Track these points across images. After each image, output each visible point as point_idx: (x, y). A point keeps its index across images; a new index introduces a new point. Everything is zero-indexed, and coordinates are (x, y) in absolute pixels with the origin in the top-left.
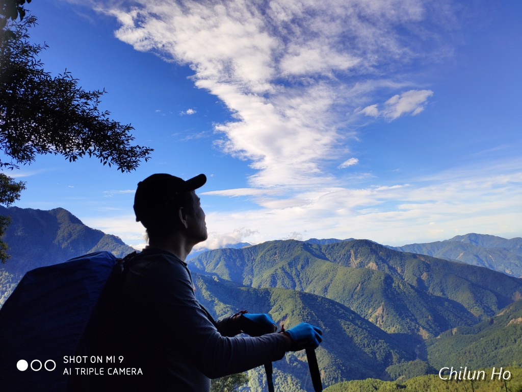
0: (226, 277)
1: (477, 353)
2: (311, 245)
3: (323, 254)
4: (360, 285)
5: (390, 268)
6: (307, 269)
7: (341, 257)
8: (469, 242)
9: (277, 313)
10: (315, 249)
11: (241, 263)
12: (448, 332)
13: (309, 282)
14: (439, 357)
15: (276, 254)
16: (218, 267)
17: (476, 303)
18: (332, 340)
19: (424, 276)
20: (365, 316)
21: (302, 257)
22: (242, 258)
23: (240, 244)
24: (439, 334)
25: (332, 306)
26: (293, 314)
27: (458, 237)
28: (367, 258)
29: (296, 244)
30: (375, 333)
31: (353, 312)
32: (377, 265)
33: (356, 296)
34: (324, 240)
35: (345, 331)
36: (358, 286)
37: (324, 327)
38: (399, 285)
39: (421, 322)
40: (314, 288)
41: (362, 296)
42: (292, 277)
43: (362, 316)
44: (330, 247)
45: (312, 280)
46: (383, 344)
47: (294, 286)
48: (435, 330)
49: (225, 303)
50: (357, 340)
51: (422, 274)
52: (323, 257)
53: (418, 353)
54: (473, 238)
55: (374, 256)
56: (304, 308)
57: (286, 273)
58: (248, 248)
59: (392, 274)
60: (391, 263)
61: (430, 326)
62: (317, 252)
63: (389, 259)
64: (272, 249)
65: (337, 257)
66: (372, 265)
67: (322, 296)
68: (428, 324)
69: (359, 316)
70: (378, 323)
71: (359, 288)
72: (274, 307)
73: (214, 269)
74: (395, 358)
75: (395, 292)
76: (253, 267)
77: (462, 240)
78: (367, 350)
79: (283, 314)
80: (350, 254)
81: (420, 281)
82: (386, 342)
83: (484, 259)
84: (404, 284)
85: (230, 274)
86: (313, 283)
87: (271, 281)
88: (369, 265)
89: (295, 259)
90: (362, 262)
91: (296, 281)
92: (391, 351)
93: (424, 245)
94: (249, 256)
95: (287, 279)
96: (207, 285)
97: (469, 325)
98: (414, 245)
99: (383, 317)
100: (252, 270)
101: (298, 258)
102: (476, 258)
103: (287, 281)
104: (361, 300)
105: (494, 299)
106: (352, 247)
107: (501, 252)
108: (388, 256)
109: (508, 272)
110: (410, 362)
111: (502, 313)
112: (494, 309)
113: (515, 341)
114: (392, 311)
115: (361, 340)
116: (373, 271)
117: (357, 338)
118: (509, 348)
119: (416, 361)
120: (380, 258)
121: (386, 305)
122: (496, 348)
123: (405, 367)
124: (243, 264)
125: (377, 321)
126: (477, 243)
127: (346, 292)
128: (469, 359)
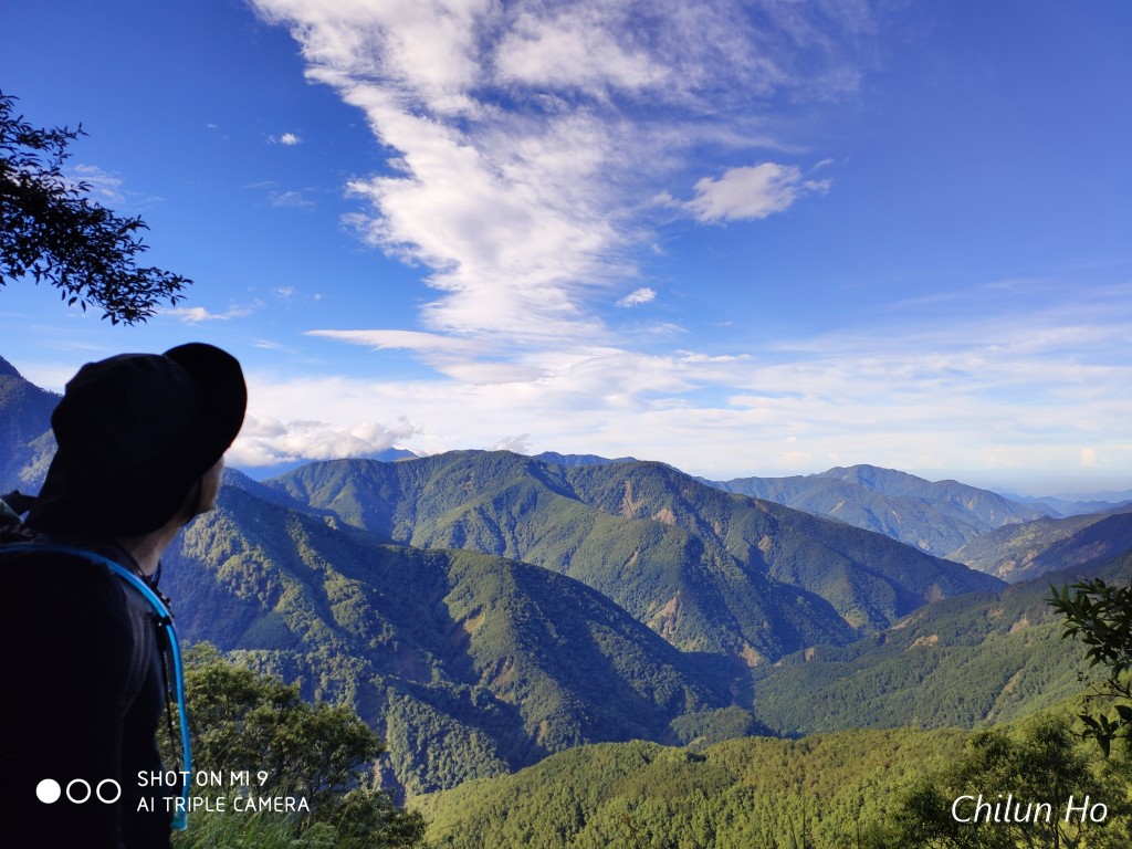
0: (355, 521)
1: (847, 699)
2: (545, 465)
3: (569, 485)
4: (636, 553)
5: (701, 523)
6: (532, 514)
7: (605, 495)
8: (856, 481)
9: (460, 602)
10: (554, 474)
11: (390, 492)
12: (797, 654)
13: (533, 542)
14: (776, 702)
15: (468, 478)
16: (338, 497)
17: (856, 602)
18: (570, 662)
19: (764, 544)
20: (640, 617)
21: (524, 490)
22: (394, 483)
23: (392, 451)
24: (780, 658)
25: (577, 593)
26: (494, 607)
27: (837, 469)
28: (656, 499)
29: (513, 460)
30: (655, 649)
31: (618, 608)
32: (676, 515)
33: (626, 576)
34: (573, 458)
35: (597, 644)
36: (632, 556)
37: (555, 636)
38: (713, 560)
39: (747, 634)
40: (542, 556)
41: (639, 575)
42: (499, 529)
43: (635, 617)
44: (585, 472)
45: (540, 539)
46: (669, 674)
47: (502, 547)
48: (773, 650)
49: (348, 576)
50: (620, 663)
51: (761, 539)
52: (568, 493)
53: (735, 692)
54: (866, 474)
55: (671, 497)
56: (518, 595)
57: (488, 520)
58: (409, 463)
59: (702, 534)
60: (703, 513)
61: (764, 641)
62: (557, 481)
63: (700, 504)
64: (461, 468)
65: (596, 493)
66: (666, 515)
67: (559, 571)
68: (760, 637)
69: (628, 615)
70: (665, 630)
71: (634, 559)
72: (456, 589)
73: (330, 502)
74: (690, 700)
75: (705, 572)
76: (416, 502)
77: (845, 477)
78: (637, 684)
79: (473, 605)
80: (624, 490)
81: (755, 552)
82: (677, 670)
83: (881, 518)
84: (723, 557)
85: (364, 515)
86: (543, 544)
87: (454, 535)
88: (659, 515)
89: (508, 493)
90: (646, 508)
91: (508, 537)
92: (685, 687)
93: (771, 481)
94: (409, 480)
95: (488, 532)
96: (310, 536)
97: (839, 644)
98: (751, 480)
99: (675, 620)
100: (414, 510)
101: (517, 489)
102: (866, 514)
103: (488, 538)
104: (635, 584)
105: (892, 596)
106: (630, 475)
107: (915, 506)
108: (699, 498)
109: (923, 545)
110: (718, 711)
111: (902, 625)
112: (888, 616)
113: (921, 679)
114: (695, 608)
115: (627, 664)
116: (666, 528)
117: (621, 659)
118: (907, 690)
119: (730, 709)
120: (683, 502)
121: (684, 596)
122: (884, 691)
123: (707, 720)
124: (396, 496)
125: (662, 628)
126: (871, 484)
127: (608, 566)
128: (832, 709)
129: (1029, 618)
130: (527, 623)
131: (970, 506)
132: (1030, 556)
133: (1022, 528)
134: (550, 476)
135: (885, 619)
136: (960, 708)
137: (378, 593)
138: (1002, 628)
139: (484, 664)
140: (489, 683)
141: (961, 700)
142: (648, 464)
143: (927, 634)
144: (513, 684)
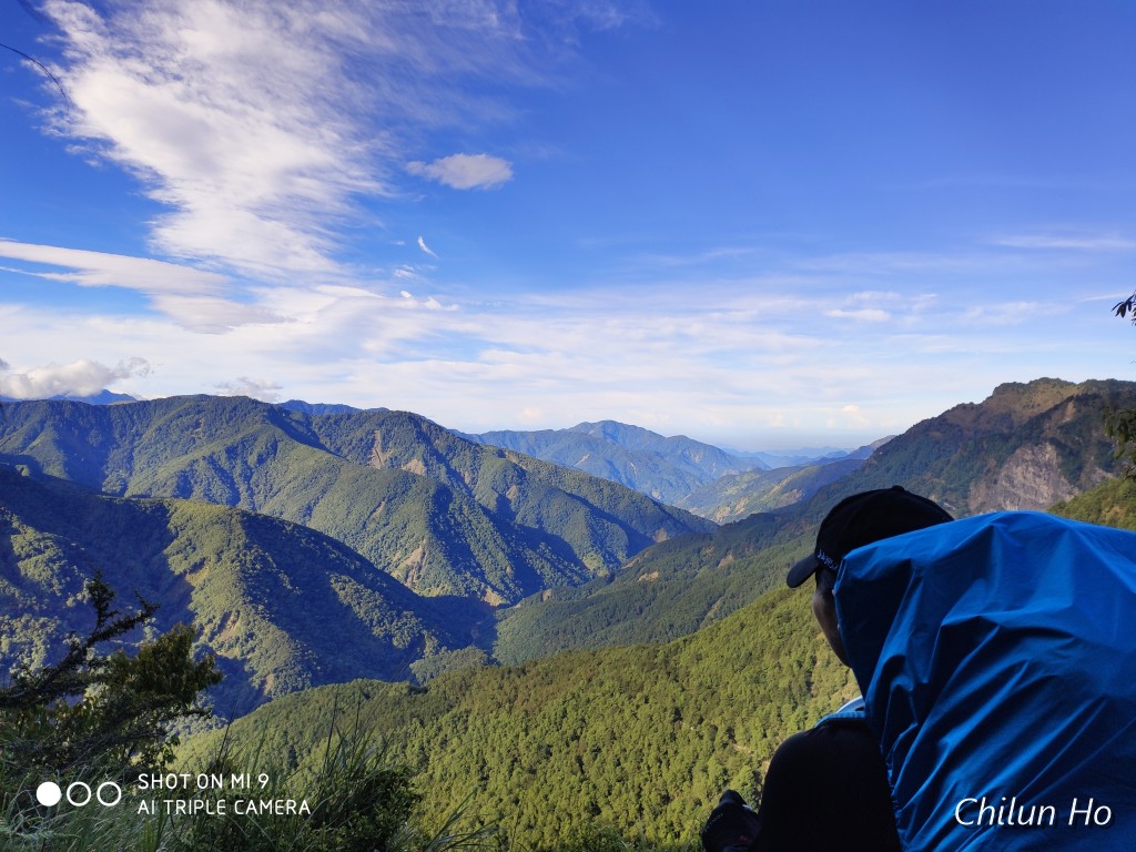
0: (56, 470)
1: (576, 633)
2: (288, 413)
3: (314, 434)
4: (383, 503)
5: (451, 473)
6: (271, 464)
7: (353, 444)
8: (601, 435)
9: (180, 556)
10: (297, 422)
11: (100, 438)
12: (535, 596)
13: (271, 493)
14: (512, 641)
15: (197, 425)
16: (31, 445)
17: (592, 546)
18: (304, 613)
19: (512, 493)
20: (384, 567)
21: (263, 438)
22: (105, 428)
24: (520, 600)
25: (314, 542)
26: (219, 559)
27: (585, 425)
28: (407, 450)
29: (250, 407)
30: (397, 596)
31: (361, 558)
32: (426, 465)
33: (372, 526)
34: (321, 407)
35: (335, 594)
36: (379, 506)
37: (289, 587)
38: (461, 509)
39: (491, 579)
40: (282, 505)
41: (385, 525)
42: (232, 479)
43: (380, 567)
44: (332, 421)
45: (279, 490)
46: (410, 620)
47: (235, 500)
48: (514, 593)
49: (40, 528)
50: (360, 612)
51: (509, 488)
52: (313, 441)
53: (475, 634)
54: (610, 429)
55: (423, 447)
56: (248, 547)
57: (219, 470)
58: (129, 405)
59: (452, 485)
60: (454, 463)
61: (506, 585)
62: (301, 429)
63: (451, 455)
64: (188, 414)
65: (343, 443)
66: (416, 466)
67: (299, 523)
68: (503, 582)
69: (372, 565)
70: (409, 579)
71: (380, 509)
72: (175, 542)
74: (430, 645)
75: (452, 521)
76: (132, 450)
77: (591, 432)
78: (377, 631)
79: (195, 558)
80: (374, 440)
81: (503, 501)
82: (417, 616)
83: (621, 470)
84: (472, 507)
85: (67, 464)
86: (282, 496)
87: (178, 487)
88: (409, 465)
89: (243, 442)
90: (396, 458)
91: (242, 488)
92: (424, 632)
93: (523, 434)
94: (124, 426)
95: (220, 483)
97: (575, 585)
98: (504, 433)
99: (420, 568)
100: (131, 459)
101: (253, 438)
102: (608, 467)
103: (218, 488)
104: (381, 534)
105: (624, 539)
106: (380, 425)
107: (650, 459)
108: (450, 449)
109: (656, 495)
110: (455, 652)
111: (630, 565)
112: (620, 558)
113: (641, 611)
114: (440, 556)
115: (366, 613)
116: (414, 478)
117: (360, 607)
118: (628, 623)
119: (466, 650)
120: (435, 453)
121: (430, 544)
122: (609, 624)
123: (444, 662)
124: (108, 443)
125: (407, 577)
126: (614, 438)
127: (353, 517)
128: (562, 643)
129: (734, 554)
130: (258, 575)
131: (697, 460)
132: (742, 503)
133: (738, 479)
134: (293, 424)
135: (617, 561)
136: (670, 634)
137: (77, 547)
138: (711, 563)
139: (205, 621)
140: (211, 639)
141: (671, 626)
142: (400, 414)
143: (649, 571)
144: (238, 639)
